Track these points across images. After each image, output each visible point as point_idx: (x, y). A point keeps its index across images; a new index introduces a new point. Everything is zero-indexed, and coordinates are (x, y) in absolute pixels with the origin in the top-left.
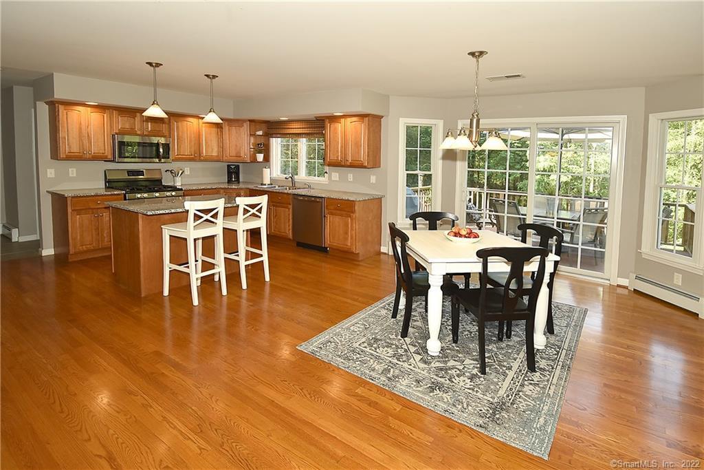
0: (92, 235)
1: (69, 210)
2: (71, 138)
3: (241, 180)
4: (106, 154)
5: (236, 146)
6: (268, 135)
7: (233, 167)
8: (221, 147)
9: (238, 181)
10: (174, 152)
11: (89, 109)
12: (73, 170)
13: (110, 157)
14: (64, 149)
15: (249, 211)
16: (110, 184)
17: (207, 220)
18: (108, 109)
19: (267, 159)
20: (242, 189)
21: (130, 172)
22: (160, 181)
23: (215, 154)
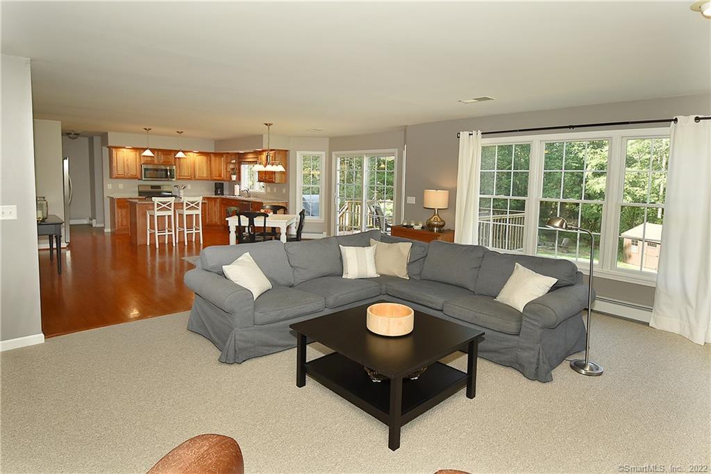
2: (119, 167)
4: (137, 176)
5: (219, 170)
6: (239, 163)
7: (219, 184)
8: (210, 171)
9: (222, 193)
10: (177, 174)
11: (128, 150)
12: (121, 185)
13: (140, 177)
14: (115, 172)
16: (141, 193)
18: (138, 150)
19: (239, 178)
21: (153, 187)
22: (170, 192)
23: (206, 175)
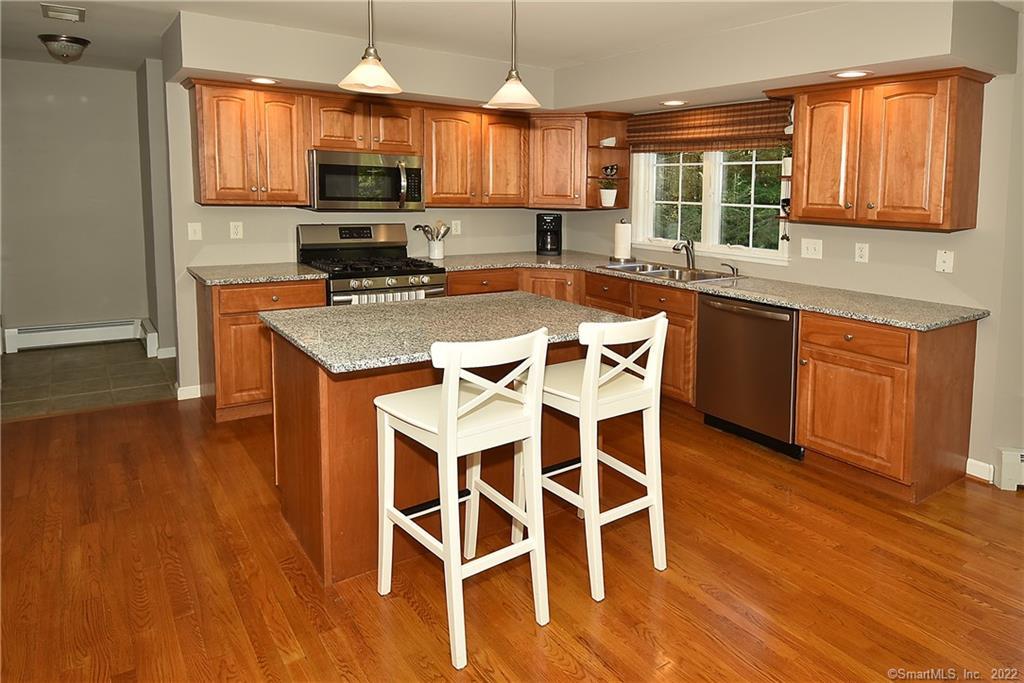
0: (261, 369)
1: (216, 315)
2: (224, 158)
3: (564, 247)
4: (295, 192)
5: (557, 172)
6: (629, 146)
7: (548, 219)
8: (525, 176)
9: (557, 248)
10: (431, 187)
11: (262, 95)
12: (237, 225)
13: (303, 198)
14: (213, 182)
15: (614, 364)
16: (309, 256)
17: (497, 397)
18: (298, 95)
19: (623, 202)
20: (567, 270)
21: (347, 231)
22: (402, 249)
23: (512, 190)
